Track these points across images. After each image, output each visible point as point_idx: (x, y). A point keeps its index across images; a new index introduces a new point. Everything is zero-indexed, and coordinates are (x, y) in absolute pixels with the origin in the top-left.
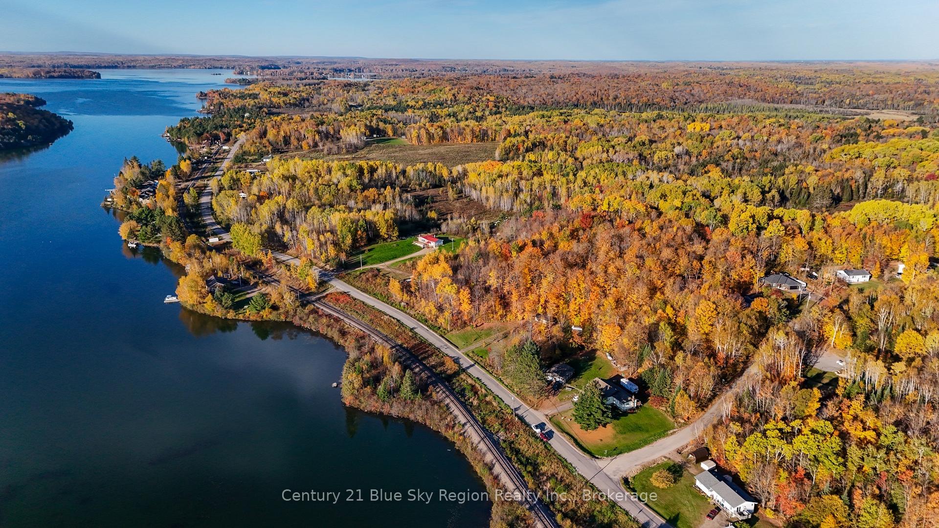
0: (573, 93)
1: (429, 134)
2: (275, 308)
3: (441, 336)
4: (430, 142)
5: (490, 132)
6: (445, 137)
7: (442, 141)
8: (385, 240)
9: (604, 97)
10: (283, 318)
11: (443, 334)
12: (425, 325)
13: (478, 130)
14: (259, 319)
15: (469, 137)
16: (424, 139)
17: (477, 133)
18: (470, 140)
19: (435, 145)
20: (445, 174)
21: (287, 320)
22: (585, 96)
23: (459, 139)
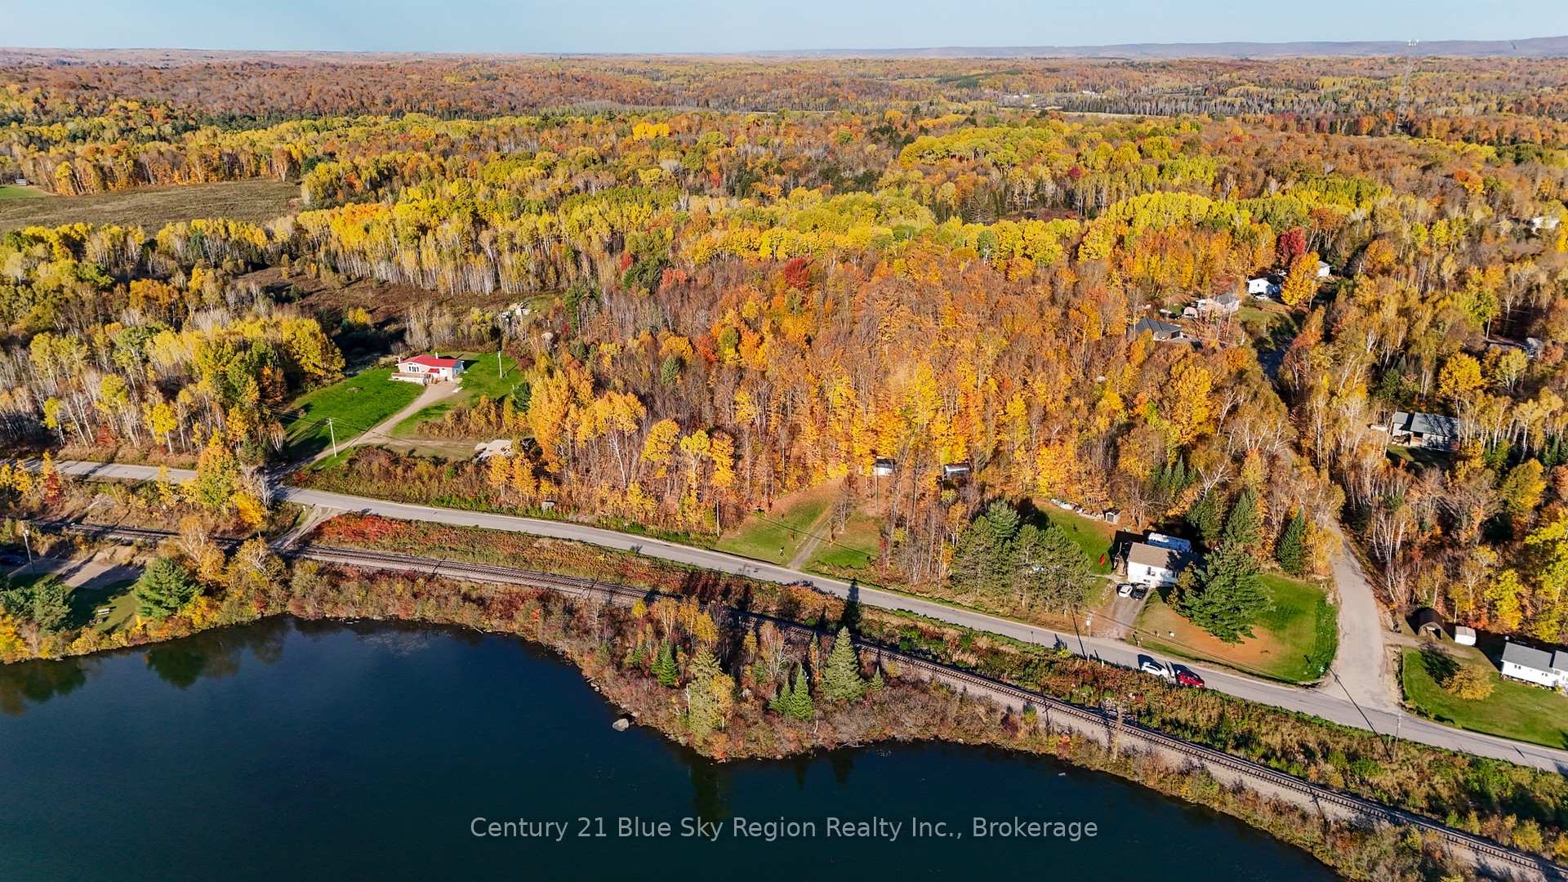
0: (303, 96)
1: (101, 169)
2: (214, 591)
3: (707, 548)
4: (105, 187)
5: (243, 158)
6: (139, 173)
7: (136, 184)
8: (317, 381)
9: (365, 100)
10: (253, 612)
11: (709, 544)
12: (644, 535)
13: (216, 156)
14: (183, 632)
15: (199, 171)
16: (92, 180)
17: (216, 163)
18: (201, 177)
19: (122, 193)
20: (260, 239)
21: (268, 613)
22: (329, 100)
23: (176, 177)
